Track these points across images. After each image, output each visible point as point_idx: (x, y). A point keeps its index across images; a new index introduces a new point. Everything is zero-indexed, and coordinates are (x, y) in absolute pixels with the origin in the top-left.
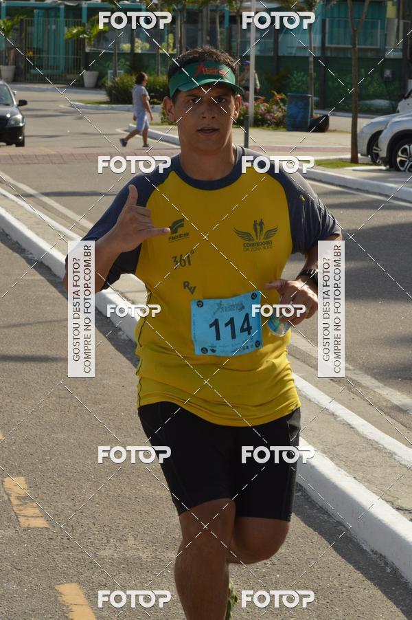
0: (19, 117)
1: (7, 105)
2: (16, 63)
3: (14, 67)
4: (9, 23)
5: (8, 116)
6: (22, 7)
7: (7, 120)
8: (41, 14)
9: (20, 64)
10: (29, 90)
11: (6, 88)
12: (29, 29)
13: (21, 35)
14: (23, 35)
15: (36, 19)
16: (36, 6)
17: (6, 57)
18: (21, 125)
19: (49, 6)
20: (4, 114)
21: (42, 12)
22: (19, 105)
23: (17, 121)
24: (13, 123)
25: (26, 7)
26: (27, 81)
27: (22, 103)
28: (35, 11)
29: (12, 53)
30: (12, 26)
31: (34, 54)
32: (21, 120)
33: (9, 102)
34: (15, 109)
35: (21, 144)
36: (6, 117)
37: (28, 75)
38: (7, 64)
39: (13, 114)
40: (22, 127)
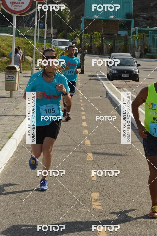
0: (137, 70)
1: (133, 66)
2: (141, 51)
3: (140, 52)
4: (139, 36)
5: (133, 70)
6: (144, 30)
7: (133, 71)
8: (152, 33)
9: (143, 51)
10: (145, 61)
11: (133, 60)
12: (147, 38)
13: (143, 40)
14: (144, 40)
15: (149, 35)
16: (150, 29)
17: (137, 49)
18: (138, 73)
19: (155, 30)
20: (132, 69)
21: (152, 32)
22: (137, 66)
23: (136, 72)
24: (134, 72)
25: (146, 30)
26: (145, 58)
27: (139, 65)
28: (149, 31)
29: (140, 47)
30: (140, 37)
31: (148, 47)
32: (138, 72)
33: (134, 65)
34: (136, 67)
35: (137, 81)
36: (132, 70)
37: (145, 55)
38: (138, 51)
39: (135, 69)
40: (138, 74)
